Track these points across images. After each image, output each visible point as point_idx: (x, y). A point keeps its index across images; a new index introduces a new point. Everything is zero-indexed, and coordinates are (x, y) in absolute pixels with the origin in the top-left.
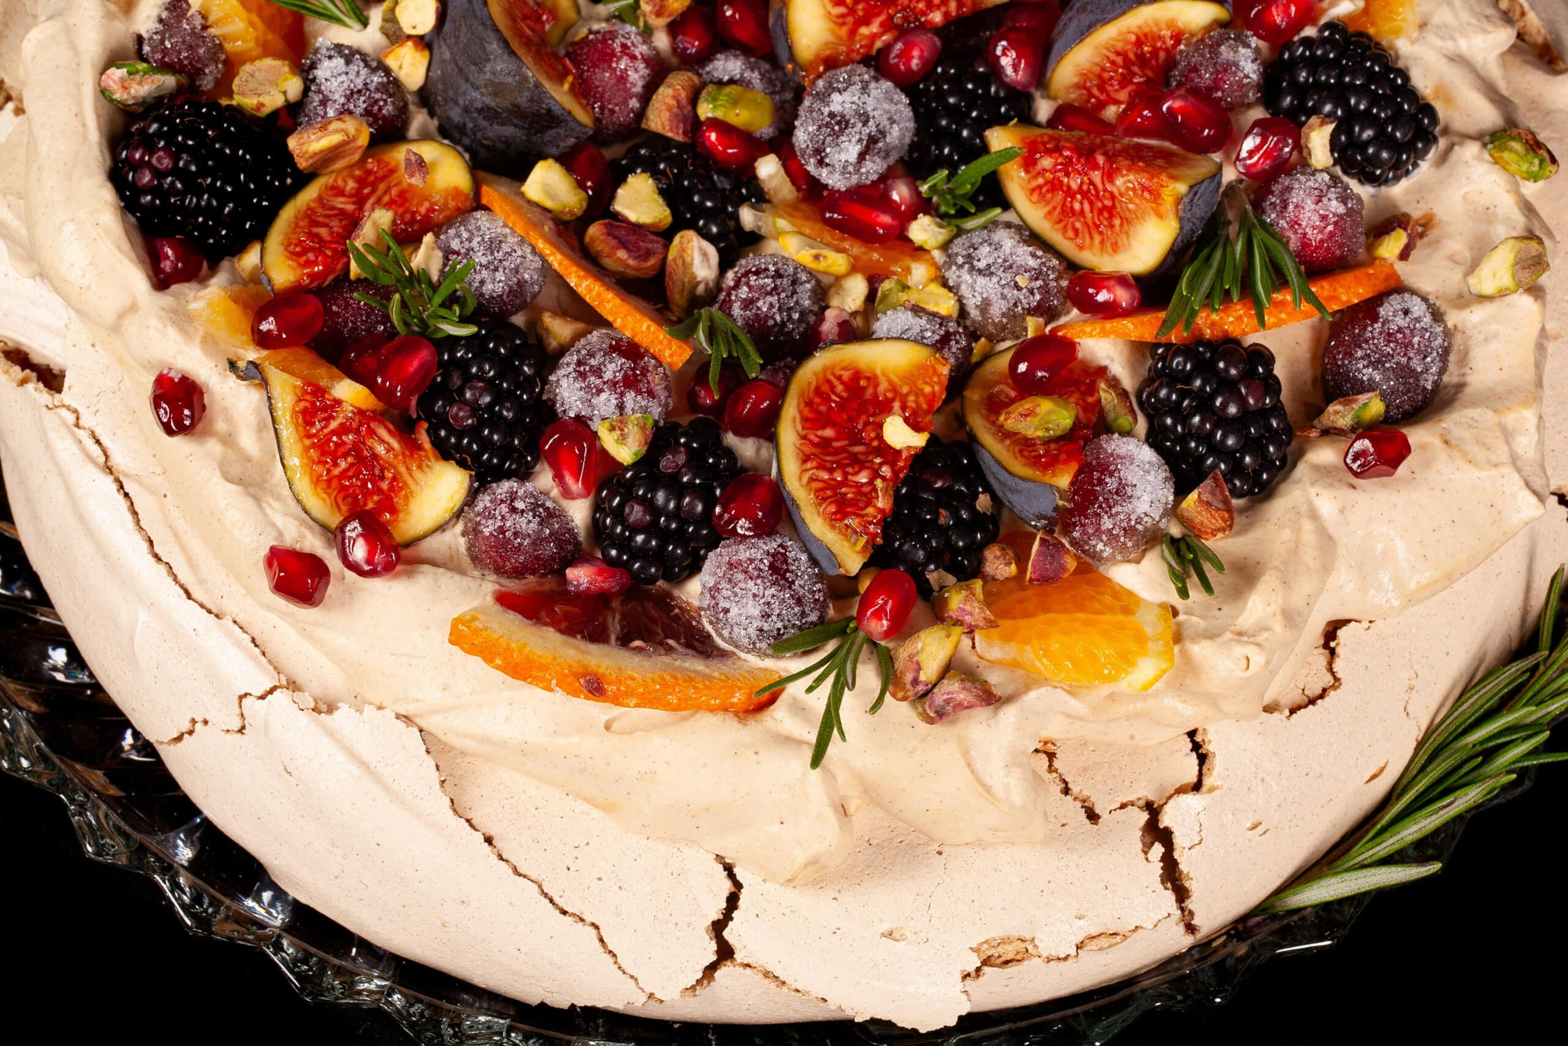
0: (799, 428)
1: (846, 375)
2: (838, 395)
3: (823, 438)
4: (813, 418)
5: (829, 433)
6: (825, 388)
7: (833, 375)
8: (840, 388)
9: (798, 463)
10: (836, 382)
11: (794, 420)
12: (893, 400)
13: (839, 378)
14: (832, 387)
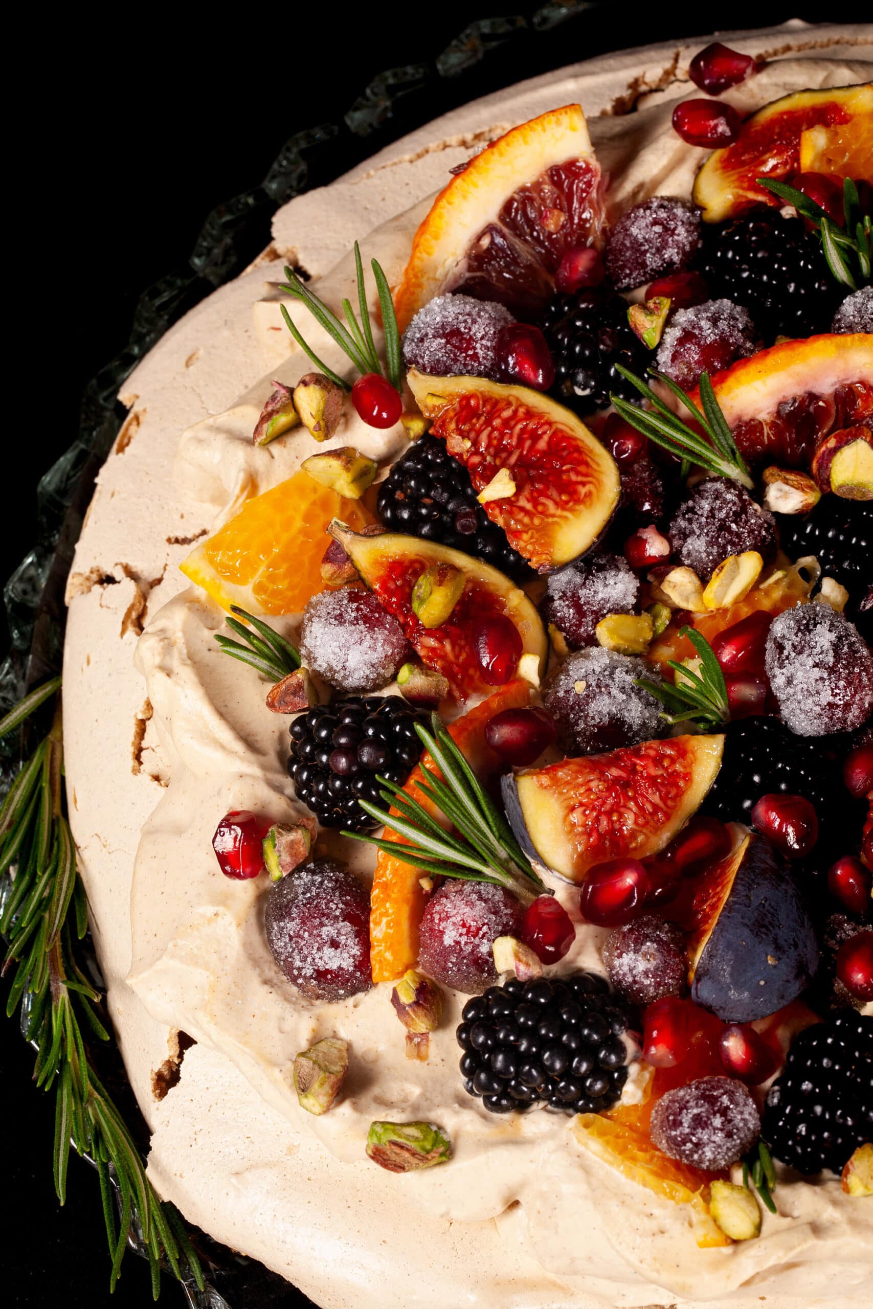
0: (560, 427)
1: (583, 490)
2: (568, 471)
3: (540, 437)
4: (561, 441)
5: (542, 444)
6: (582, 469)
7: (590, 482)
8: (574, 477)
9: (530, 405)
10: (580, 479)
11: (572, 430)
12: (535, 507)
13: (584, 484)
14: (578, 473)
